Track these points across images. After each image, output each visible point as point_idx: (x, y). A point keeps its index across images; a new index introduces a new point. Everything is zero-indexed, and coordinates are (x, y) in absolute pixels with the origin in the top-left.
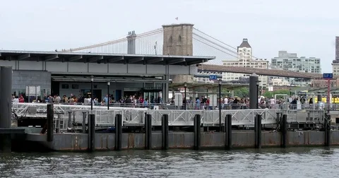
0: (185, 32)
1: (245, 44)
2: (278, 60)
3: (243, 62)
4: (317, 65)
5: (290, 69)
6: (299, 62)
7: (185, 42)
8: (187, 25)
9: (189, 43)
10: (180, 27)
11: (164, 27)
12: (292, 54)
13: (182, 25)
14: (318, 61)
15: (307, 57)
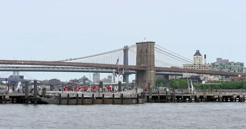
0: (149, 47)
1: (198, 53)
2: (216, 64)
3: (196, 66)
4: (241, 67)
5: (223, 70)
6: (230, 65)
7: (149, 54)
8: (150, 42)
9: (152, 54)
10: (146, 44)
11: (137, 43)
12: (225, 60)
13: (147, 42)
14: (242, 65)
15: (235, 62)
